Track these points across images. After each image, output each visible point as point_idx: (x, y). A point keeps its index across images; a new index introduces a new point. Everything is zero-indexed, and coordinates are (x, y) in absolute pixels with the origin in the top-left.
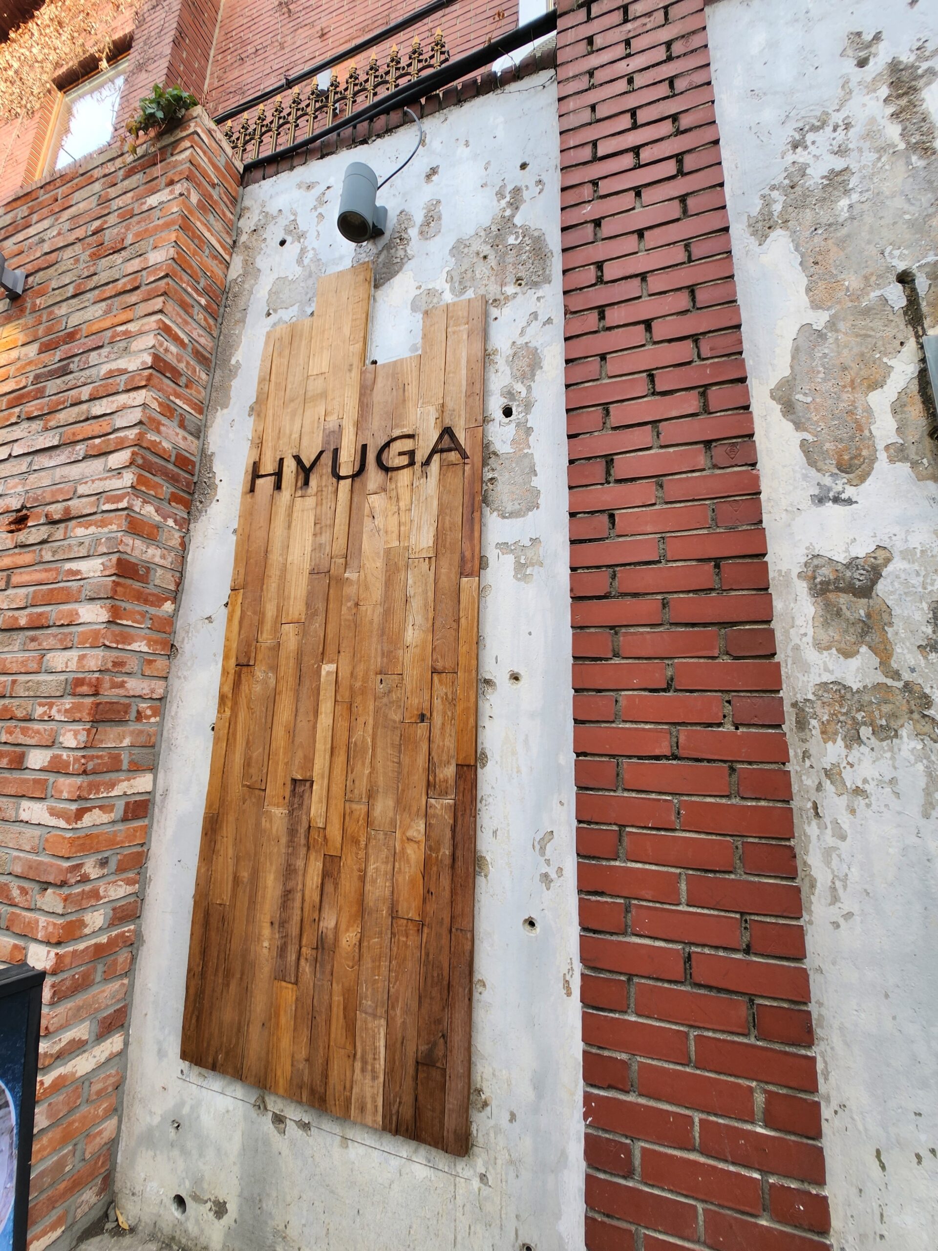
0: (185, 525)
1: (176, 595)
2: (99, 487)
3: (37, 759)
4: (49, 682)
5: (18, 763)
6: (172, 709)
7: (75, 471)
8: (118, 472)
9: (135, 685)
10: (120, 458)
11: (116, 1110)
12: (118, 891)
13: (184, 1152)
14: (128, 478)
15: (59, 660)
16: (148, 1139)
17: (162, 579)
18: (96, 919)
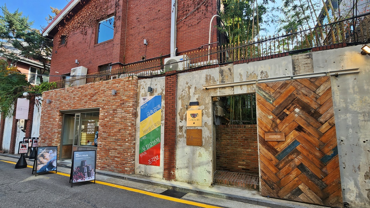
0: (136, 119)
1: (136, 125)
2: (129, 117)
3: (127, 140)
4: (127, 134)
5: (125, 140)
6: (136, 136)
7: (126, 115)
8: (131, 116)
9: (134, 134)
10: (131, 114)
11: (134, 167)
12: (134, 150)
13: (140, 169)
14: (132, 116)
15: (127, 132)
16: (137, 168)
17: (135, 124)
18: (132, 152)
